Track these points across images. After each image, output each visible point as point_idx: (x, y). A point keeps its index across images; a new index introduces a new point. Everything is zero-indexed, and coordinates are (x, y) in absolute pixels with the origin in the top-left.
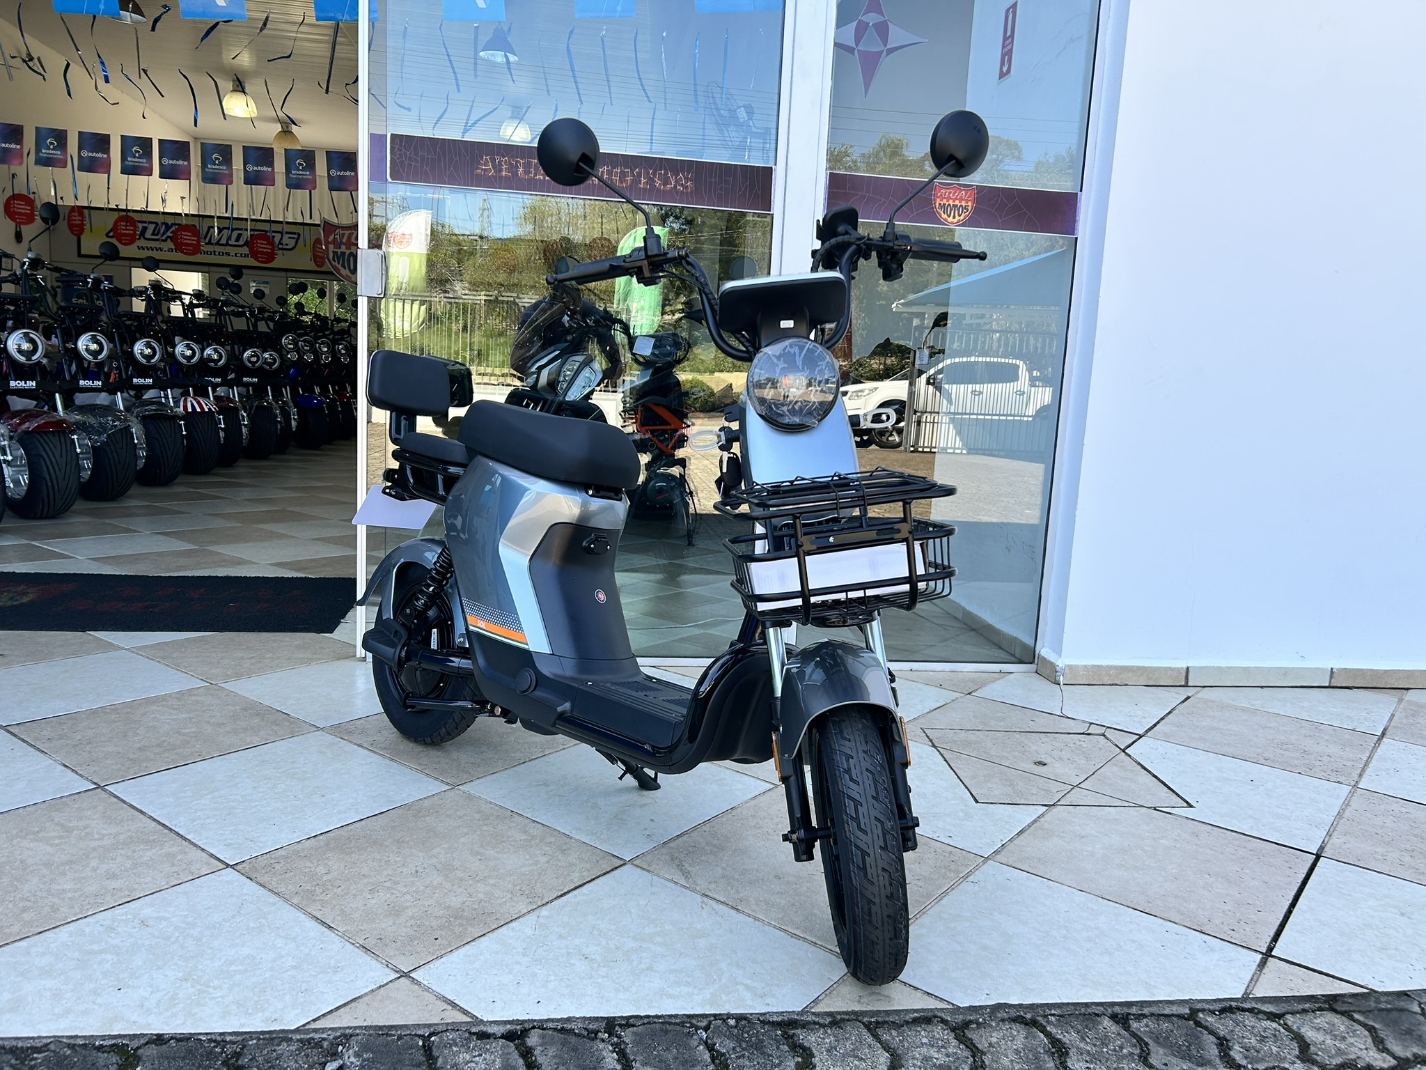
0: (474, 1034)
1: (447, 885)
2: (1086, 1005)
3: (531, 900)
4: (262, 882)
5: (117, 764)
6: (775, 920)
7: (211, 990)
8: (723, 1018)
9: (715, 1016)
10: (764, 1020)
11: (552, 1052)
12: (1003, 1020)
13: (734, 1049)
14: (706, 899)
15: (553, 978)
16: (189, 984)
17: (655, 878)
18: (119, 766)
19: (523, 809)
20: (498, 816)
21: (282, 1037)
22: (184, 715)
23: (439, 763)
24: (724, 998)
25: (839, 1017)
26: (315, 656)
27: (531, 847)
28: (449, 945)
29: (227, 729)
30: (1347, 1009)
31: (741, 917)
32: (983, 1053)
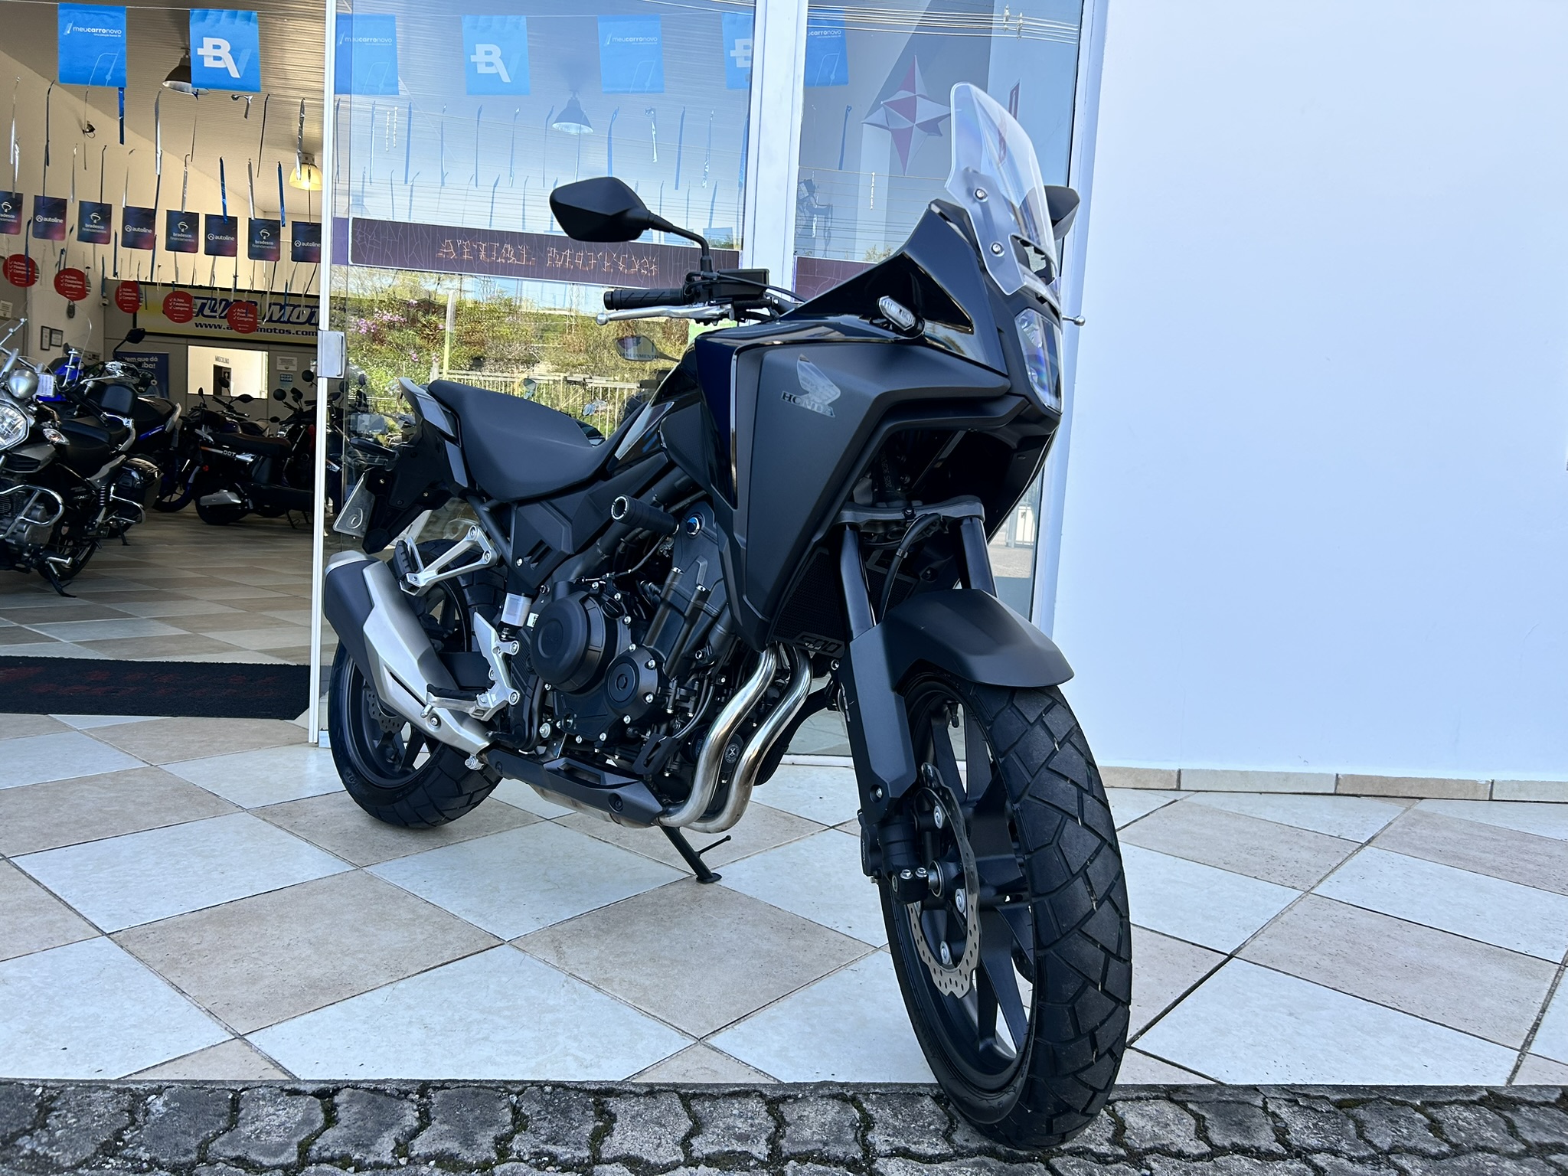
0: (286, 1090)
1: (315, 958)
2: (915, 1085)
3: (392, 974)
4: (131, 950)
5: (29, 837)
6: (631, 999)
7: (48, 1043)
8: (540, 1085)
9: (533, 1083)
10: (580, 1089)
11: (355, 1109)
12: (822, 1097)
13: (539, 1112)
14: (570, 978)
15: (385, 1044)
16: (28, 1037)
17: (528, 958)
18: (31, 840)
19: (420, 891)
20: (391, 897)
21: (102, 1085)
22: (112, 795)
23: (353, 845)
24: (549, 1066)
25: (657, 1088)
26: (268, 741)
27: (414, 925)
28: (294, 1012)
29: (150, 808)
30: (1184, 1099)
31: (598, 996)
32: (789, 1125)
